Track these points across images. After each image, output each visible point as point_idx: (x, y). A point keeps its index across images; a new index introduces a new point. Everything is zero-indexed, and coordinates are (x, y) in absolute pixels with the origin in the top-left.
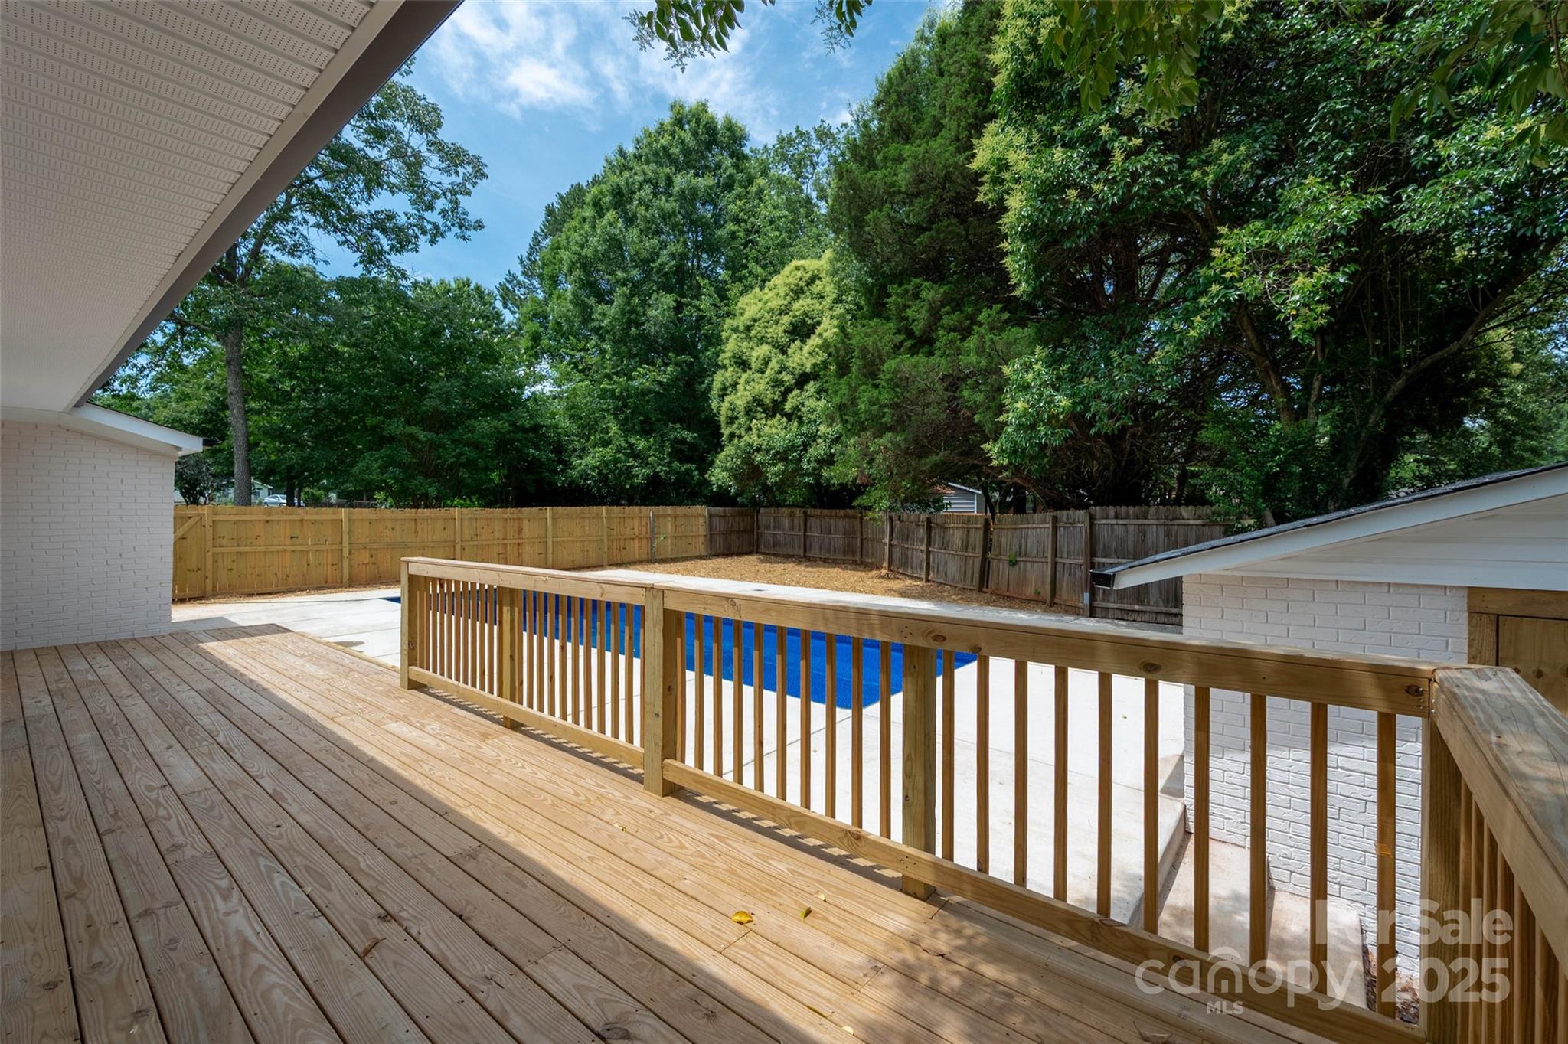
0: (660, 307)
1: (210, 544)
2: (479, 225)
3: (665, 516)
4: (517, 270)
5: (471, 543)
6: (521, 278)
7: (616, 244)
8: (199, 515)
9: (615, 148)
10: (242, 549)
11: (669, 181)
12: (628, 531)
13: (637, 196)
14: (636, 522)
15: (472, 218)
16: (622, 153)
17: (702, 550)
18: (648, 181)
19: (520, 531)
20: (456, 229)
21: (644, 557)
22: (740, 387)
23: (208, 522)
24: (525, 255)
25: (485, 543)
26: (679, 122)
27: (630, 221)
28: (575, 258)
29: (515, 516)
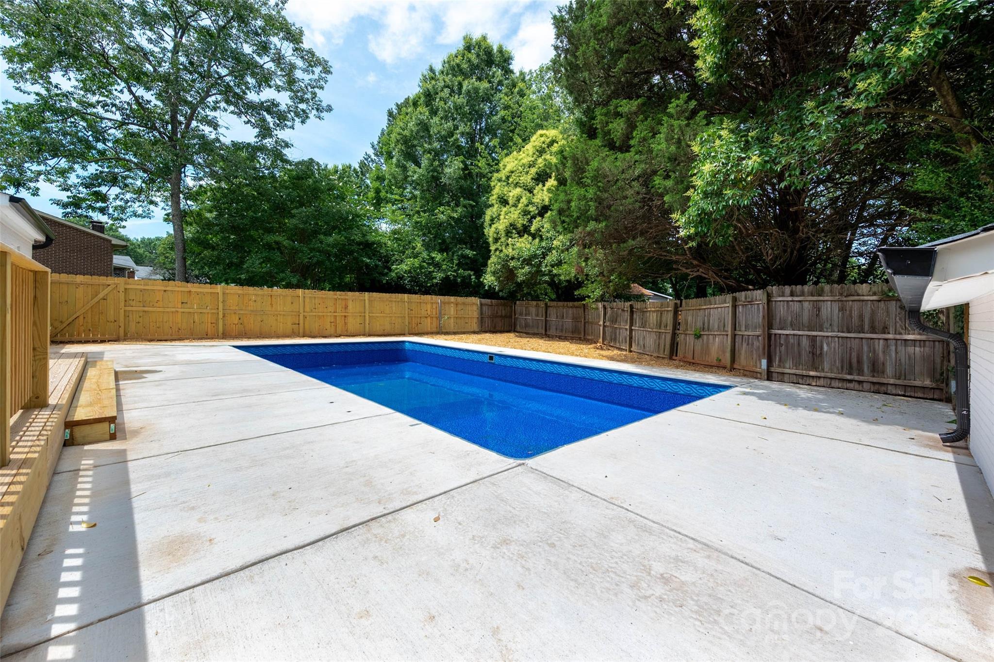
0: (453, 168)
1: (122, 304)
2: (329, 109)
3: (449, 303)
4: (371, 152)
5: (311, 314)
6: (373, 157)
7: (424, 127)
8: (115, 284)
9: (428, 67)
10: (146, 309)
11: (460, 85)
12: (424, 313)
13: (438, 96)
14: (429, 306)
15: (324, 104)
16: (432, 70)
17: (475, 326)
18: (448, 87)
19: (346, 307)
20: (314, 112)
21: (434, 330)
22: (502, 217)
23: (122, 289)
24: (376, 143)
25: (321, 314)
26: (468, 48)
27: (434, 112)
28: (398, 137)
29: (342, 297)
